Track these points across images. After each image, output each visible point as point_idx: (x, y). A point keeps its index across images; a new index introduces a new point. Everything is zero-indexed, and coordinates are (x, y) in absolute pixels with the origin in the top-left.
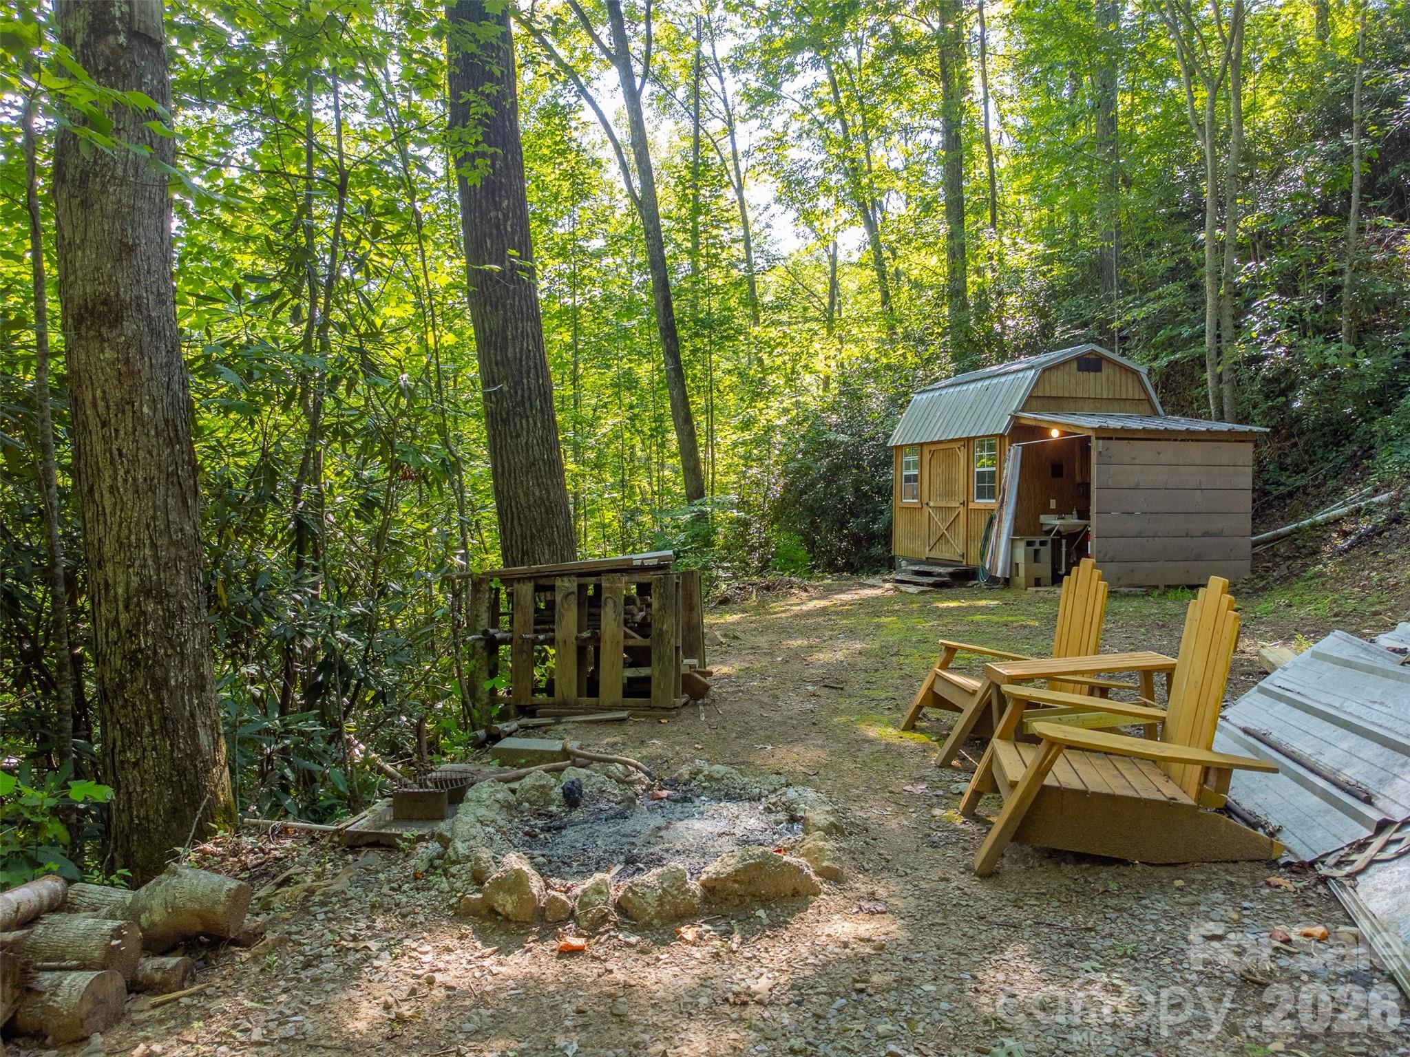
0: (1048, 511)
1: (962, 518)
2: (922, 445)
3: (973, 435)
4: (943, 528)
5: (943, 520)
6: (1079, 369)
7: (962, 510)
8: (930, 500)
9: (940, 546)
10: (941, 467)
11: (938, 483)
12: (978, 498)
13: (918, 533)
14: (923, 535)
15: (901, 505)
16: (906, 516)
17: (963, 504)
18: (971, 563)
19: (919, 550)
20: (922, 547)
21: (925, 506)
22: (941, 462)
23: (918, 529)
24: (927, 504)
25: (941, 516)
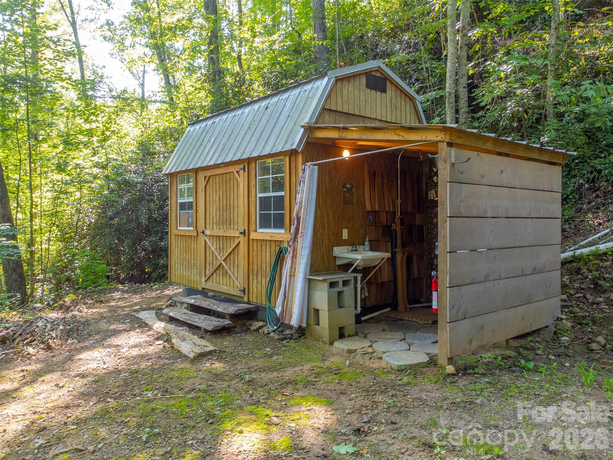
0: (341, 243)
1: (243, 248)
2: (196, 171)
3: (255, 154)
4: (220, 258)
5: (221, 250)
6: (368, 86)
7: (243, 240)
8: (206, 228)
9: (218, 277)
10: (218, 194)
11: (214, 211)
12: (261, 227)
13: (192, 262)
14: (198, 264)
15: (177, 232)
16: (182, 244)
17: (243, 233)
18: (255, 301)
19: (195, 279)
20: (198, 276)
21: (201, 234)
22: (218, 187)
23: (193, 257)
24: (203, 232)
25: (218, 246)
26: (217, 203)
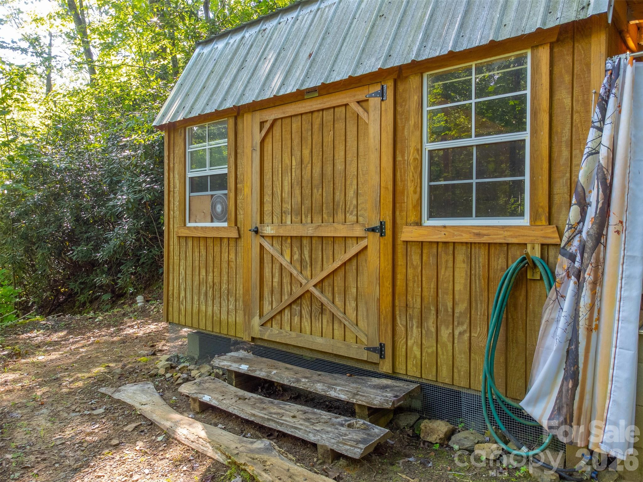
2: (238, 112)
4: (303, 281)
5: (304, 263)
7: (376, 244)
8: (262, 221)
9: (296, 319)
10: (297, 153)
11: (287, 188)
12: (431, 216)
13: (224, 286)
14: (240, 291)
15: (184, 233)
16: (197, 254)
17: (380, 229)
18: (413, 371)
19: (232, 319)
20: (240, 313)
21: (248, 236)
22: (296, 141)
23: (225, 278)
24: (256, 232)
25: (296, 257)
26: (296, 173)
